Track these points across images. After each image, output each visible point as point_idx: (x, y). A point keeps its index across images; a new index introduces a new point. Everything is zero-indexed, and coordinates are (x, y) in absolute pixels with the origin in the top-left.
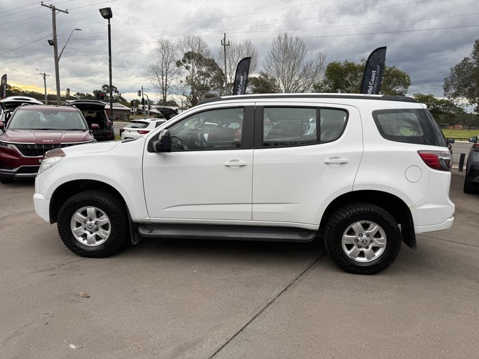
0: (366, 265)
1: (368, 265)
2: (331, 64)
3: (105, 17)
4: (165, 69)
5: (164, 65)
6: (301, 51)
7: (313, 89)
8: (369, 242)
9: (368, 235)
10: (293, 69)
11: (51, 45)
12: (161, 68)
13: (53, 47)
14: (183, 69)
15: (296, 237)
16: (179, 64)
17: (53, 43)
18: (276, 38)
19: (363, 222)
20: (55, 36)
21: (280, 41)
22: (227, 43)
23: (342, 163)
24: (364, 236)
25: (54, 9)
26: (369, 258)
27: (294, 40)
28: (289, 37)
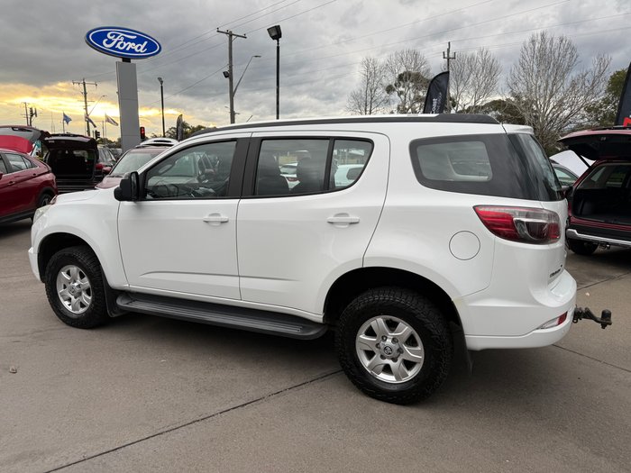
0: (392, 388)
1: (396, 388)
2: (618, 73)
3: (273, 38)
4: (369, 98)
5: (369, 92)
6: (568, 56)
7: (585, 113)
8: (395, 351)
9: (394, 340)
10: (554, 85)
11: (226, 77)
12: (364, 96)
13: (228, 79)
14: (394, 95)
15: (293, 330)
16: (389, 89)
17: (228, 75)
18: (528, 40)
19: (389, 317)
20: (231, 67)
21: (534, 45)
22: (451, 55)
23: (351, 223)
24: (389, 341)
25: (231, 35)
26: (398, 378)
27: (556, 41)
28: (548, 36)
